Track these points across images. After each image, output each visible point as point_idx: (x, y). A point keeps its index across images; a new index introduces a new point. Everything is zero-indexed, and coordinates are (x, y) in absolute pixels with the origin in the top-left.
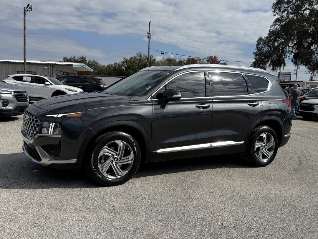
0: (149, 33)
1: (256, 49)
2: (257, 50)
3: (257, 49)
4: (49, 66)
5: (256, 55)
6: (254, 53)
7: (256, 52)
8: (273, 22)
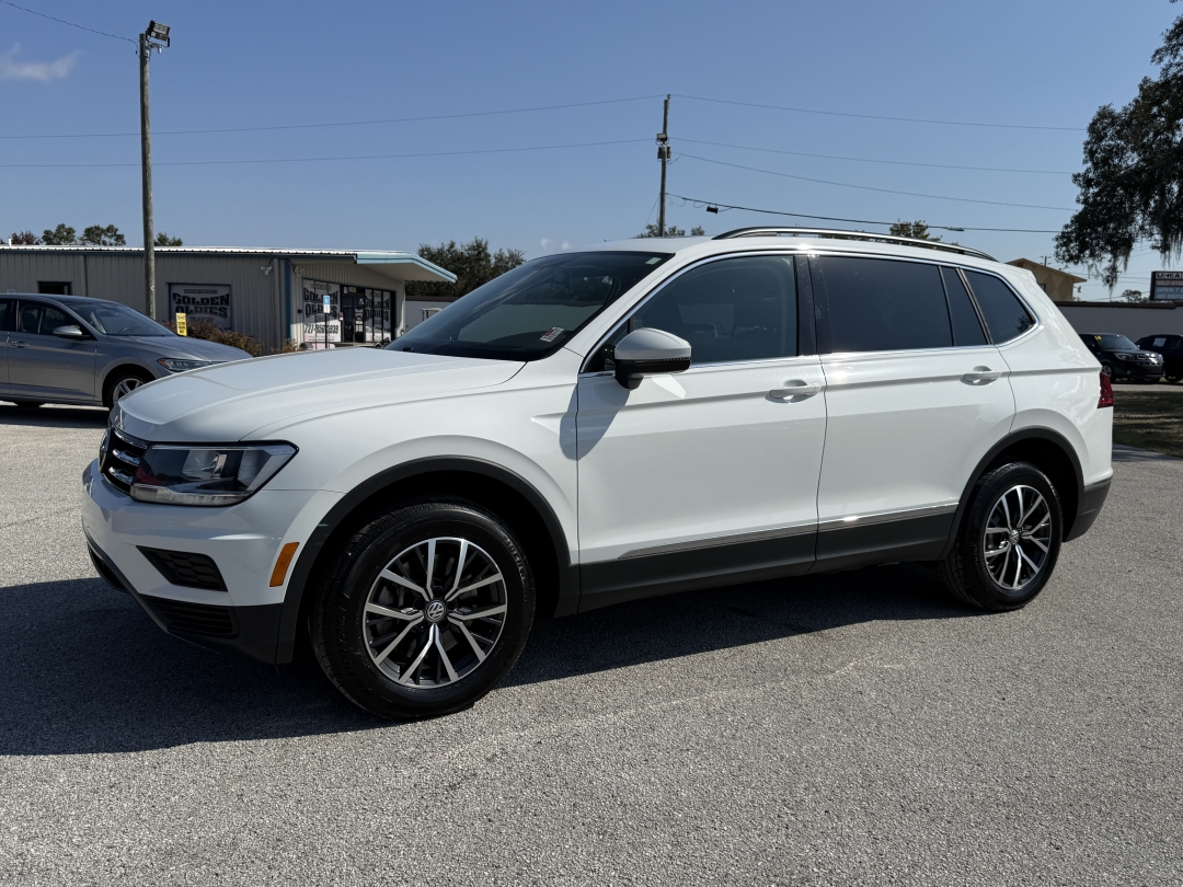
0: (664, 136)
1: (1085, 162)
2: (1090, 164)
3: (1092, 159)
4: (276, 261)
5: (1088, 183)
6: (1076, 177)
7: (1088, 171)
8: (1168, 34)
